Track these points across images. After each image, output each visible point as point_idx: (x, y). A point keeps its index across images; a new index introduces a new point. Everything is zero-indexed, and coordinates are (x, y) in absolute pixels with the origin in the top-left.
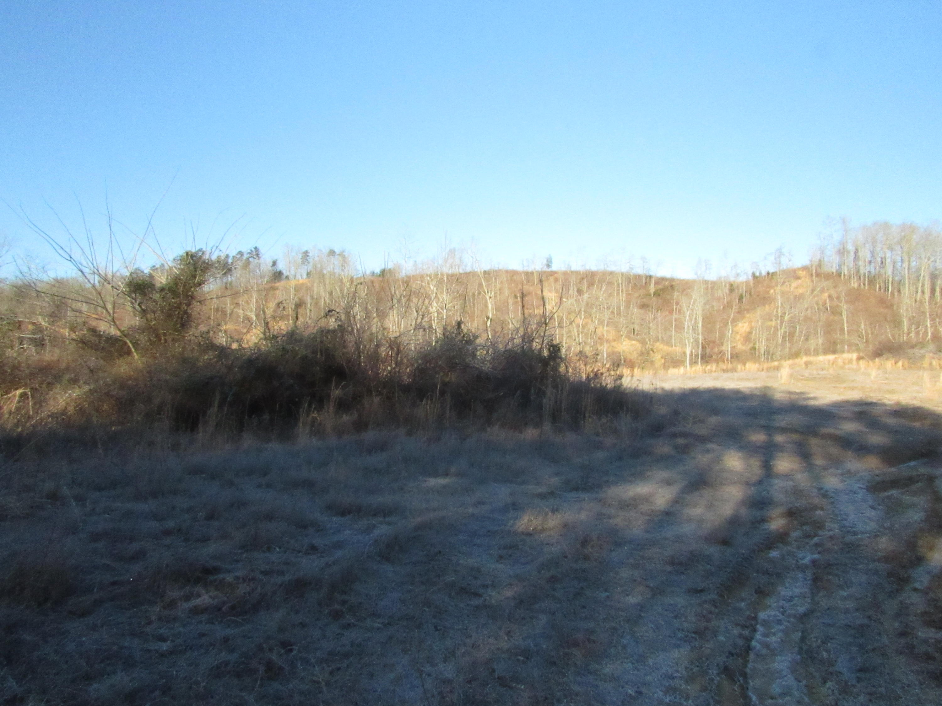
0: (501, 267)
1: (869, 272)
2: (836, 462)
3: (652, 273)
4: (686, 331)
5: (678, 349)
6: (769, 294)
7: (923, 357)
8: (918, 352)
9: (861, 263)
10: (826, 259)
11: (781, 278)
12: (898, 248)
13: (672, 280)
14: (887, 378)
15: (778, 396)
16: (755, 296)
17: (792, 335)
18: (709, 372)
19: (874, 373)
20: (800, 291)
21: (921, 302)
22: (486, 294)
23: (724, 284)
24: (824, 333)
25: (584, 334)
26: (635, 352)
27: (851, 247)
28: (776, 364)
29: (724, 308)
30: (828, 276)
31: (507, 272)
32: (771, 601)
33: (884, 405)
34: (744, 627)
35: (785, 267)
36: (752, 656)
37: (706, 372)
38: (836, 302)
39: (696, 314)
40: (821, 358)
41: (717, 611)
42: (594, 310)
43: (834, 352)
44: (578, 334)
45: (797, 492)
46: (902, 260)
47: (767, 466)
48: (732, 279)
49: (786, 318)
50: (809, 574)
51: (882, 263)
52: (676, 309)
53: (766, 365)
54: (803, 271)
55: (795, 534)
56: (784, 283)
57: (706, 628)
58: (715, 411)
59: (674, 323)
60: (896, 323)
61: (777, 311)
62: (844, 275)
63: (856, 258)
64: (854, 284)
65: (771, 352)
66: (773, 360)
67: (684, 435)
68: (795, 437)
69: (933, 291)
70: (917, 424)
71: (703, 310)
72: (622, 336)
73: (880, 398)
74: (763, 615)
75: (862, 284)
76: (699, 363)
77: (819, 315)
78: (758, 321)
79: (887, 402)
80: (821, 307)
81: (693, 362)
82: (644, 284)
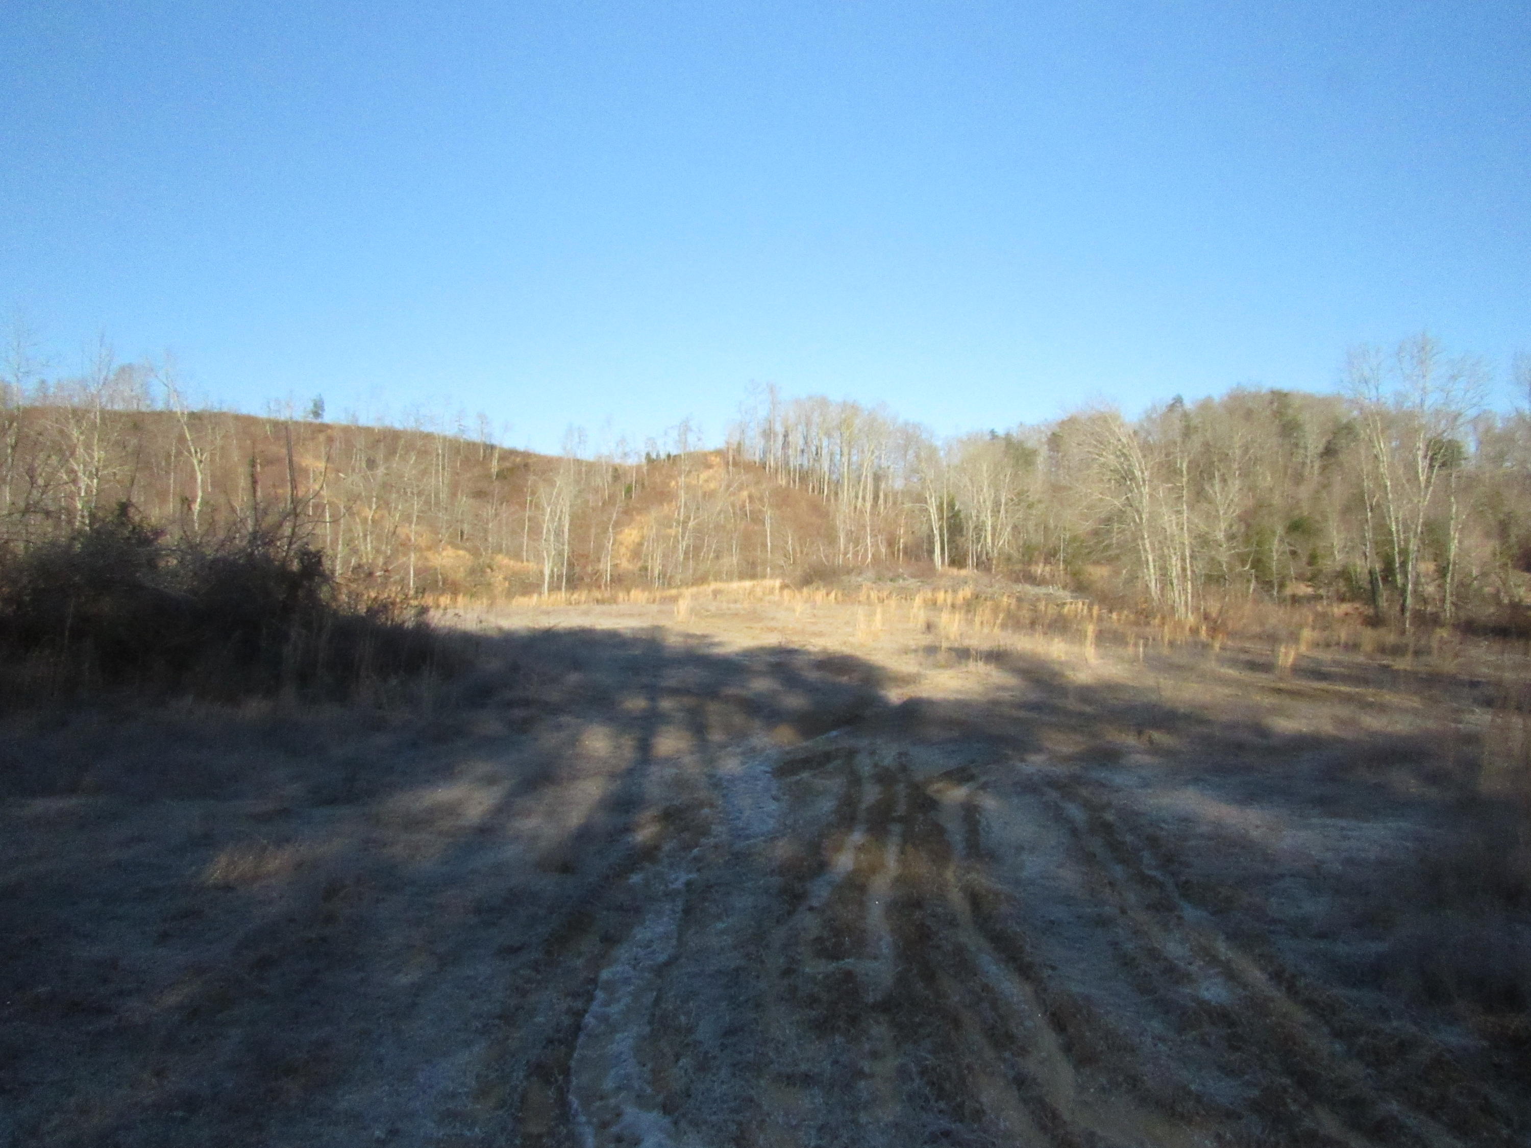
0: (225, 409)
1: (801, 465)
2: (740, 736)
3: (495, 442)
4: (544, 537)
5: (532, 566)
6: (669, 487)
7: (859, 586)
8: (854, 579)
9: (790, 452)
10: (747, 441)
11: (686, 465)
12: (836, 434)
13: (526, 455)
14: (815, 616)
15: (673, 641)
16: (649, 489)
17: (697, 549)
18: (575, 604)
19: (800, 607)
20: (712, 485)
21: (861, 512)
22: (191, 455)
23: (605, 468)
24: (741, 549)
25: (374, 536)
26: (462, 569)
27: (779, 429)
28: (674, 592)
29: (604, 503)
30: (749, 467)
31: (237, 418)
32: (623, 953)
33: (809, 653)
34: (575, 995)
35: (692, 450)
36: (582, 1039)
37: (571, 604)
38: (758, 506)
39: (561, 511)
40: (735, 585)
41: (539, 977)
42: (394, 496)
43: (753, 577)
44: (365, 536)
45: (680, 783)
46: (841, 451)
47: (644, 747)
48: (617, 461)
49: (691, 524)
50: (680, 905)
51: (817, 454)
52: (531, 501)
53: (658, 595)
54: (716, 457)
55: (667, 847)
56: (690, 472)
57: (518, 1008)
58: (577, 665)
59: (527, 523)
60: (831, 539)
61: (679, 514)
62: (770, 467)
63: (786, 444)
64: (782, 481)
65: (668, 575)
66: (670, 586)
67: (526, 703)
68: (688, 701)
69: (876, 498)
70: (844, 679)
71: (571, 506)
72: (441, 541)
73: (802, 643)
74: (605, 975)
75: (792, 482)
76: (563, 589)
77: (735, 520)
78: (652, 527)
79: (810, 648)
80: (738, 511)
81: (554, 587)
82: (481, 459)
